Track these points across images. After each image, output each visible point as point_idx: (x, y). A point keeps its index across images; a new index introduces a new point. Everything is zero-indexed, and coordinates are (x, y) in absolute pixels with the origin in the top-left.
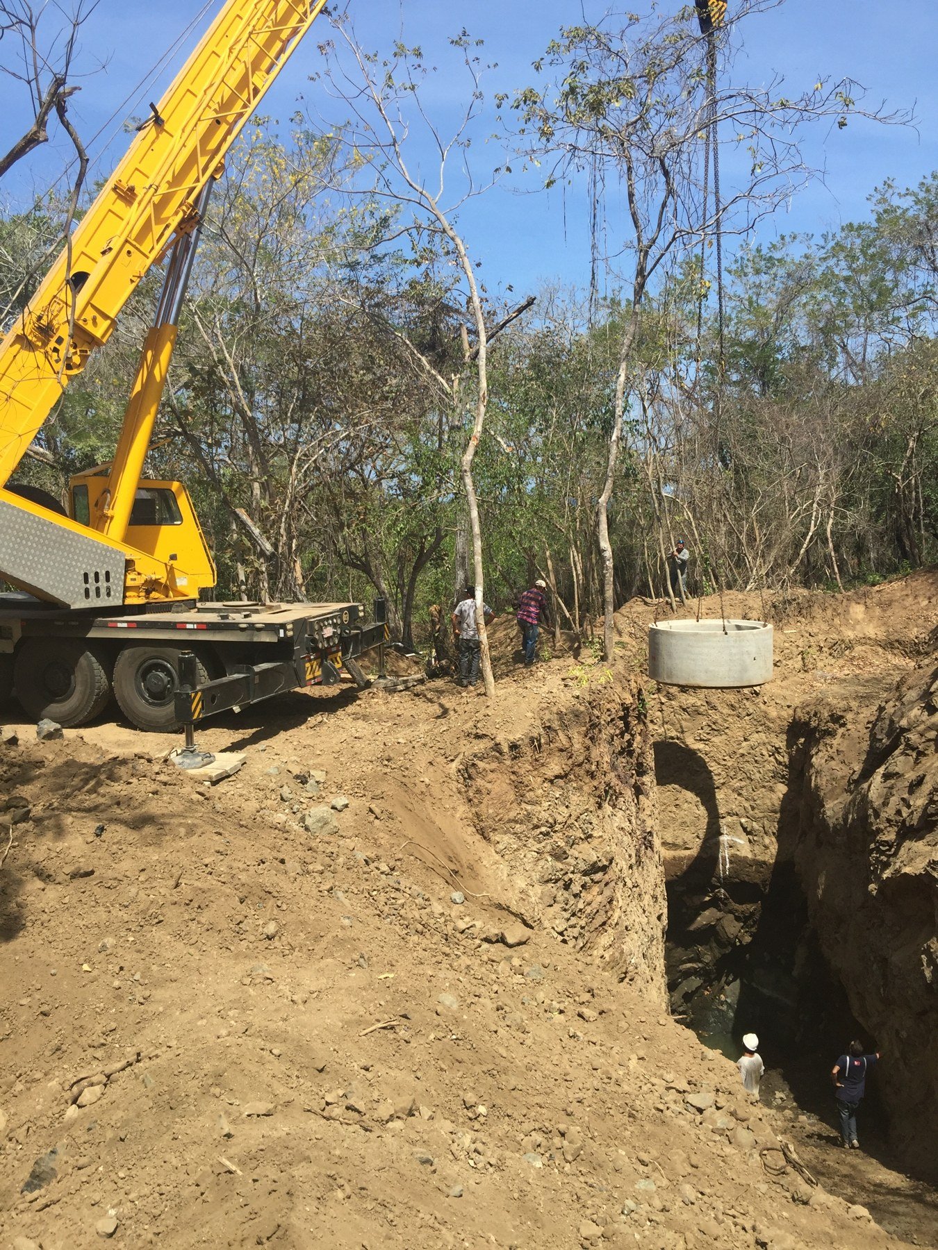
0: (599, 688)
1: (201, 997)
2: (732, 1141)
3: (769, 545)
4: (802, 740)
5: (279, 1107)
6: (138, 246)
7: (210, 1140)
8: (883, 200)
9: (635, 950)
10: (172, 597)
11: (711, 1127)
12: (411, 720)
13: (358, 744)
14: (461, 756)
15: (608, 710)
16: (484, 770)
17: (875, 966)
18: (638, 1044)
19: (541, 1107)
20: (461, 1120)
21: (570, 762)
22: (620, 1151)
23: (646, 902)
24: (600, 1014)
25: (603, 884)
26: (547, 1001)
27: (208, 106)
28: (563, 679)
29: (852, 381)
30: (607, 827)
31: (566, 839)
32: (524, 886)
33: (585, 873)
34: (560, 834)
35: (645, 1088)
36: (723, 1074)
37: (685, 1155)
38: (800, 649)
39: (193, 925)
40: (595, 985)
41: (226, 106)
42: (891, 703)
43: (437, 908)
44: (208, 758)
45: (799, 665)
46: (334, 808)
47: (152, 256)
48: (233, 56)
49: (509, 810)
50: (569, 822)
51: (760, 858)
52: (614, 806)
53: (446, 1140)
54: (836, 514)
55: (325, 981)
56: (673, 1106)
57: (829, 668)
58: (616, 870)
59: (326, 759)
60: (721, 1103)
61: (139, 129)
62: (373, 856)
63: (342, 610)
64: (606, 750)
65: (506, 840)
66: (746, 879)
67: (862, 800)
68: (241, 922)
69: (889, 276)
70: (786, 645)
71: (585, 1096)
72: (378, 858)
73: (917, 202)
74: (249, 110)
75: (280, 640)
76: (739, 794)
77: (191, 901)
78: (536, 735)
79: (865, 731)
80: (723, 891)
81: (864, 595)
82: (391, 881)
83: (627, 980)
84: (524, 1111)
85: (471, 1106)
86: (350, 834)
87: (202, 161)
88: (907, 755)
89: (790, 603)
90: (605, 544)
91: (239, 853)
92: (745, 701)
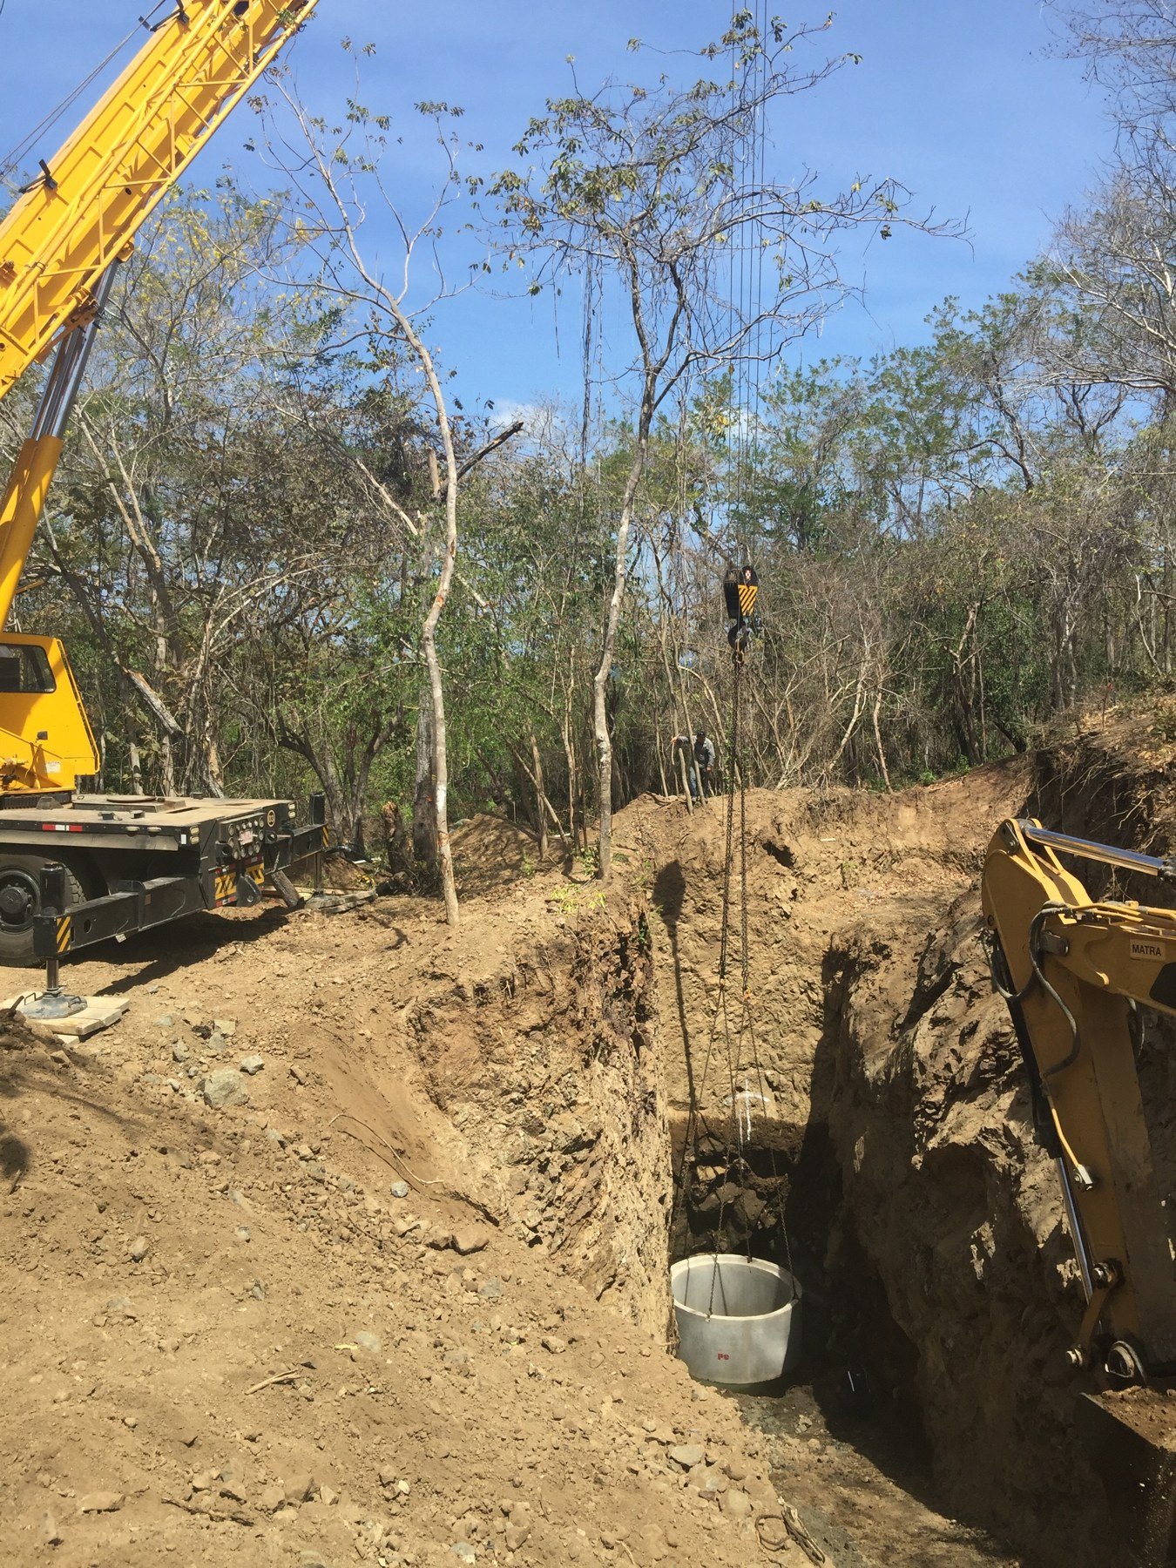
0: (591, 914)
1: (38, 1343)
2: (723, 1507)
3: (805, 734)
4: (840, 974)
5: (129, 1499)
6: (14, 338)
7: (30, 1550)
8: (945, 323)
9: (627, 1247)
10: (38, 787)
11: (698, 1489)
12: (354, 951)
13: (281, 983)
14: (413, 1002)
15: (601, 942)
16: (442, 1019)
17: (918, 1258)
18: (615, 1382)
19: (481, 1478)
20: (374, 1502)
21: (551, 1008)
22: (579, 1531)
23: (644, 1182)
24: (570, 1342)
25: (588, 1164)
26: (505, 1328)
27: (116, 170)
28: (547, 902)
29: (905, 537)
30: (596, 1090)
31: (543, 1108)
32: (488, 1168)
33: (566, 1151)
34: (535, 1102)
35: (619, 1440)
36: (717, 1418)
37: (661, 1532)
38: (840, 862)
39: (33, 1244)
40: (566, 1304)
41: (141, 173)
42: (942, 932)
43: (372, 1203)
44: (78, 1004)
45: (838, 881)
46: (244, 1070)
47: (33, 352)
48: (151, 112)
49: (472, 1072)
50: (547, 1086)
51: (788, 1120)
52: (606, 1063)
53: (350, 1533)
54: (884, 698)
55: (206, 1318)
56: (651, 1463)
57: (873, 884)
58: (606, 1145)
59: (238, 1006)
60: (713, 1457)
61: (23, 191)
62: (291, 1134)
63: (266, 809)
64: (597, 992)
65: (467, 1109)
66: (772, 1146)
67: (907, 1051)
68: (98, 1238)
69: (949, 413)
70: (823, 856)
71: (539, 1459)
72: (299, 1137)
73: (984, 327)
74: (169, 180)
75: (181, 848)
76: (765, 1041)
77: (32, 1210)
78: (508, 975)
79: (913, 964)
80: (743, 1161)
81: (915, 796)
82: (312, 1168)
83: (615, 1285)
84: (458, 1486)
85: (389, 1483)
86: (264, 1105)
87: (105, 239)
88: (959, 996)
89: (828, 805)
90: (602, 732)
91: (103, 1143)
92: (773, 925)
